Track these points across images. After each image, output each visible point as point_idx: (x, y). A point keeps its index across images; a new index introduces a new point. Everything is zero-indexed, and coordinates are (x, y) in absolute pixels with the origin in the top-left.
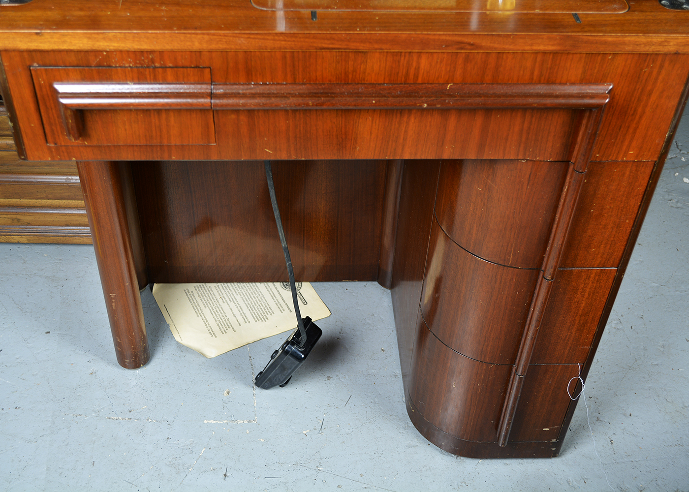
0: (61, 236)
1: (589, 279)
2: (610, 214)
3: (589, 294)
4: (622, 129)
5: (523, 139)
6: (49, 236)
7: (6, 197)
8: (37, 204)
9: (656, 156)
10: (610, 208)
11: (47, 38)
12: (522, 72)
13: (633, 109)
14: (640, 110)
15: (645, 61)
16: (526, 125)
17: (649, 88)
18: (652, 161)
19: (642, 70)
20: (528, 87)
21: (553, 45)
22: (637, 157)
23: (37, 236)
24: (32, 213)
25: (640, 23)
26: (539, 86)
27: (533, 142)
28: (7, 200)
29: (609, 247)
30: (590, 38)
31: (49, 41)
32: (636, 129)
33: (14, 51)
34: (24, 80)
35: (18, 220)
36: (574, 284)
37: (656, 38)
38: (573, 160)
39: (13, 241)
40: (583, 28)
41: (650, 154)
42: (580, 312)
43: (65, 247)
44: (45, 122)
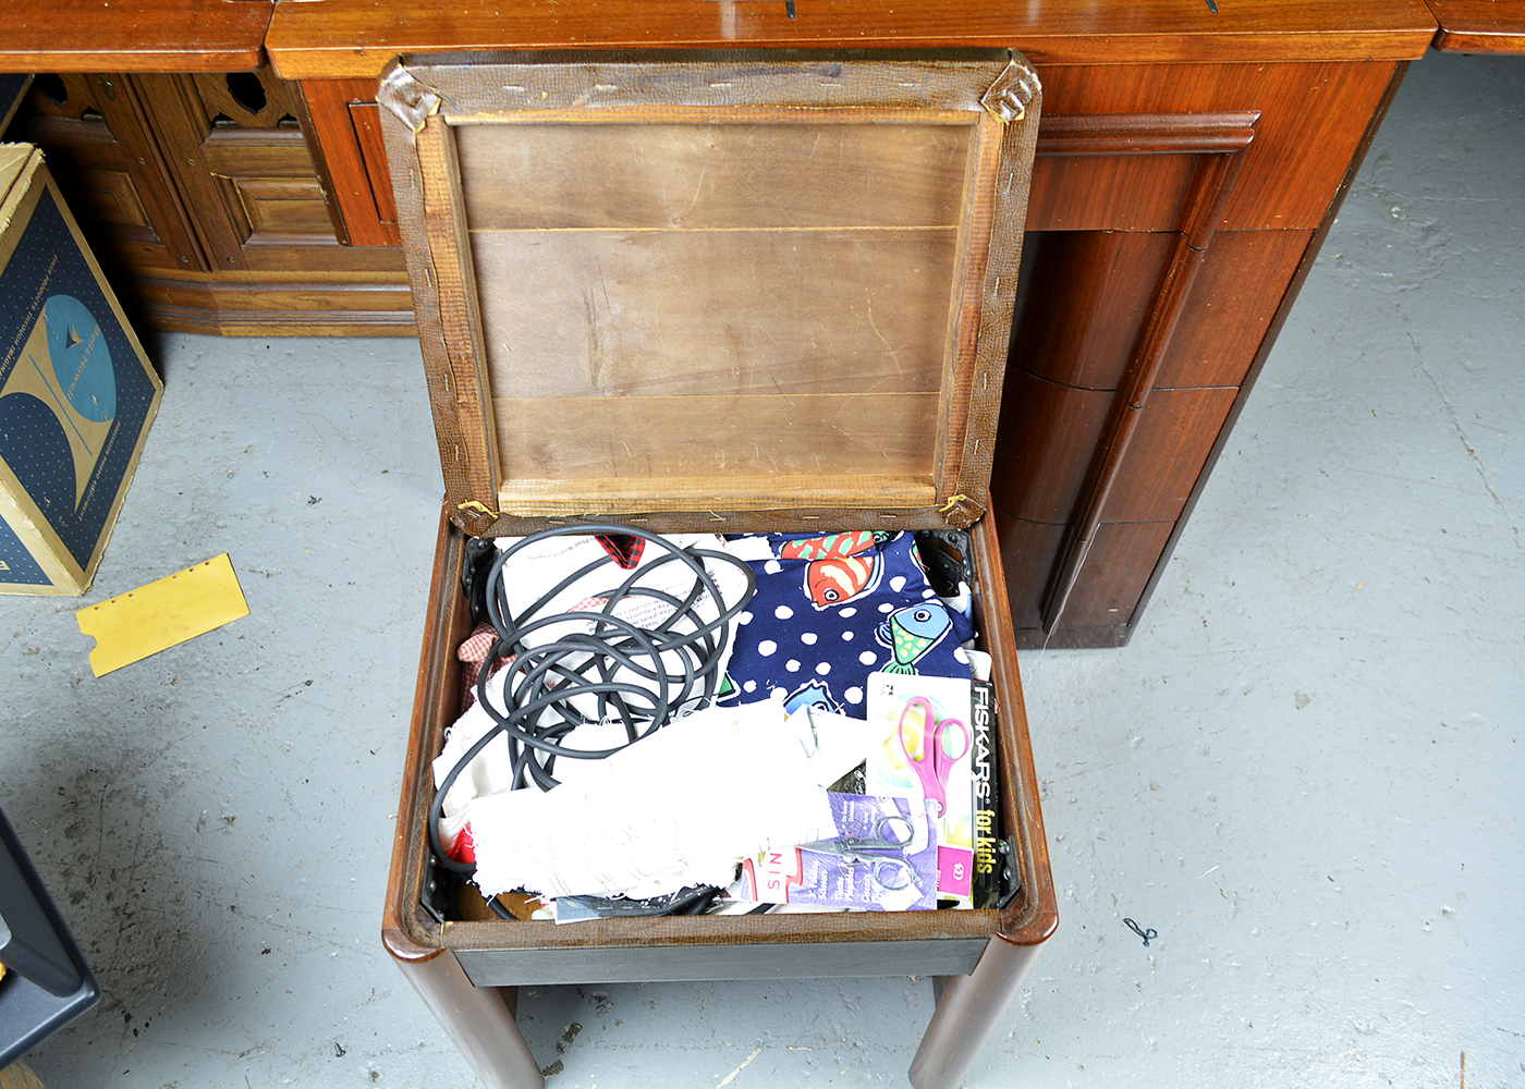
0: (393, 325)
1: (1195, 404)
2: (1236, 308)
3: (1193, 426)
4: (1268, 181)
5: (1112, 200)
6: (375, 326)
7: (307, 269)
8: (355, 279)
9: (1318, 221)
10: (1238, 299)
11: (373, 59)
12: (1118, 96)
13: (1289, 150)
14: (1299, 151)
15: (1316, 73)
16: (1118, 178)
17: (1318, 116)
18: (1309, 229)
19: (1309, 88)
20: (1126, 119)
21: (1171, 52)
22: (1287, 223)
23: (357, 325)
24: (348, 292)
25: (1314, 11)
26: (1144, 118)
27: (1127, 204)
28: (309, 273)
29: (1228, 358)
30: (1232, 39)
31: (375, 64)
32: (1289, 181)
33: (322, 79)
34: (340, 124)
35: (328, 303)
36: (1171, 410)
37: (1338, 37)
38: (1187, 230)
39: (322, 334)
40: (1222, 22)
41: (1307, 218)
42: (1177, 451)
43: (399, 341)
44: (375, 188)
